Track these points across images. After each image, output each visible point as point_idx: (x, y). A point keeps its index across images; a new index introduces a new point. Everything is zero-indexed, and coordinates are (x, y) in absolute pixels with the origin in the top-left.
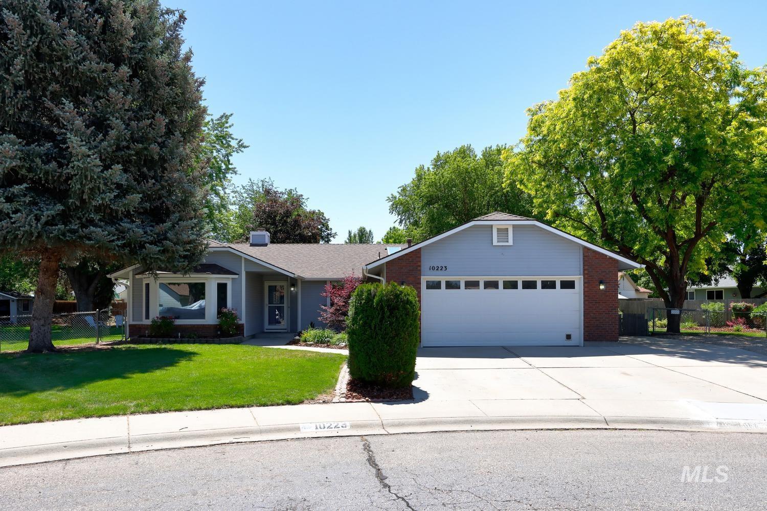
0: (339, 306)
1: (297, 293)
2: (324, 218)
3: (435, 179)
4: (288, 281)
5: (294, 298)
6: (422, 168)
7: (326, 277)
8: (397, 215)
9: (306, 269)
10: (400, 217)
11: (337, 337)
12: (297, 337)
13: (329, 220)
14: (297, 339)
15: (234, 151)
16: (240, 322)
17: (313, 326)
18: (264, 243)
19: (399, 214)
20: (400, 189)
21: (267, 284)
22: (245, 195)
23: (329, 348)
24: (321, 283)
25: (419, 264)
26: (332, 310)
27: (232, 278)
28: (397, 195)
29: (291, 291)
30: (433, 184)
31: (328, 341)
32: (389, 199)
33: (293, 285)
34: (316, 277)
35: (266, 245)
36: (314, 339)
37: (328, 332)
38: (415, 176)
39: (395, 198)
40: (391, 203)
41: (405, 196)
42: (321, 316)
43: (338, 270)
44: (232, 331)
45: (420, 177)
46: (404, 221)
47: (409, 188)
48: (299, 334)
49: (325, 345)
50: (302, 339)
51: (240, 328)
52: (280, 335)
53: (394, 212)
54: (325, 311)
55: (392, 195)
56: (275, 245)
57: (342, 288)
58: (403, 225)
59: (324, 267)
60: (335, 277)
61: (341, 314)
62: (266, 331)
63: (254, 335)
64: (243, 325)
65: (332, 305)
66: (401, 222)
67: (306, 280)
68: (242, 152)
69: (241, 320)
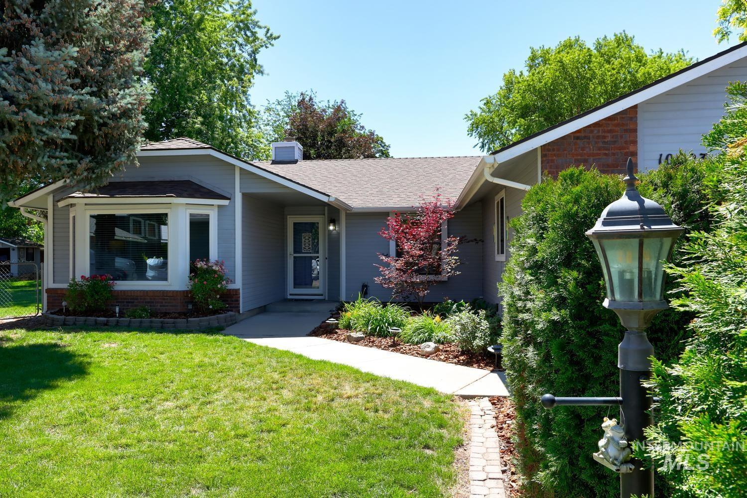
0: (412, 256)
1: (339, 234)
2: (383, 145)
3: (533, 80)
4: (324, 215)
5: (334, 242)
6: (513, 72)
7: (388, 205)
8: (477, 138)
9: (354, 194)
10: (481, 140)
11: (415, 325)
12: (332, 321)
13: (389, 146)
14: (332, 324)
15: (262, 46)
16: (231, 286)
17: (366, 292)
18: (292, 159)
19: (480, 137)
20: (483, 102)
21: (291, 221)
22: (282, 113)
23: (397, 350)
24: (380, 216)
25: (631, 148)
26: (400, 264)
27: (219, 206)
28: (479, 112)
29: (329, 231)
30: (531, 88)
31: (395, 335)
32: (467, 117)
33: (333, 221)
34: (371, 205)
35: (295, 162)
36: (367, 324)
37: (394, 312)
38: (503, 84)
39: (476, 115)
40: (471, 122)
41: (489, 111)
42: (379, 274)
43: (409, 194)
44: (212, 304)
45: (510, 84)
46: (487, 146)
47: (494, 101)
48: (337, 312)
49: (389, 341)
50: (342, 322)
51: (230, 298)
52: (309, 307)
53: (474, 134)
54: (387, 265)
55: (471, 111)
56: (308, 162)
57: (417, 224)
58: (486, 150)
59: (385, 190)
60: (405, 205)
61: (416, 271)
62: (289, 297)
63: (265, 306)
64: (237, 291)
65: (399, 254)
66: (483, 147)
67: (354, 211)
68: (273, 45)
69: (233, 282)
